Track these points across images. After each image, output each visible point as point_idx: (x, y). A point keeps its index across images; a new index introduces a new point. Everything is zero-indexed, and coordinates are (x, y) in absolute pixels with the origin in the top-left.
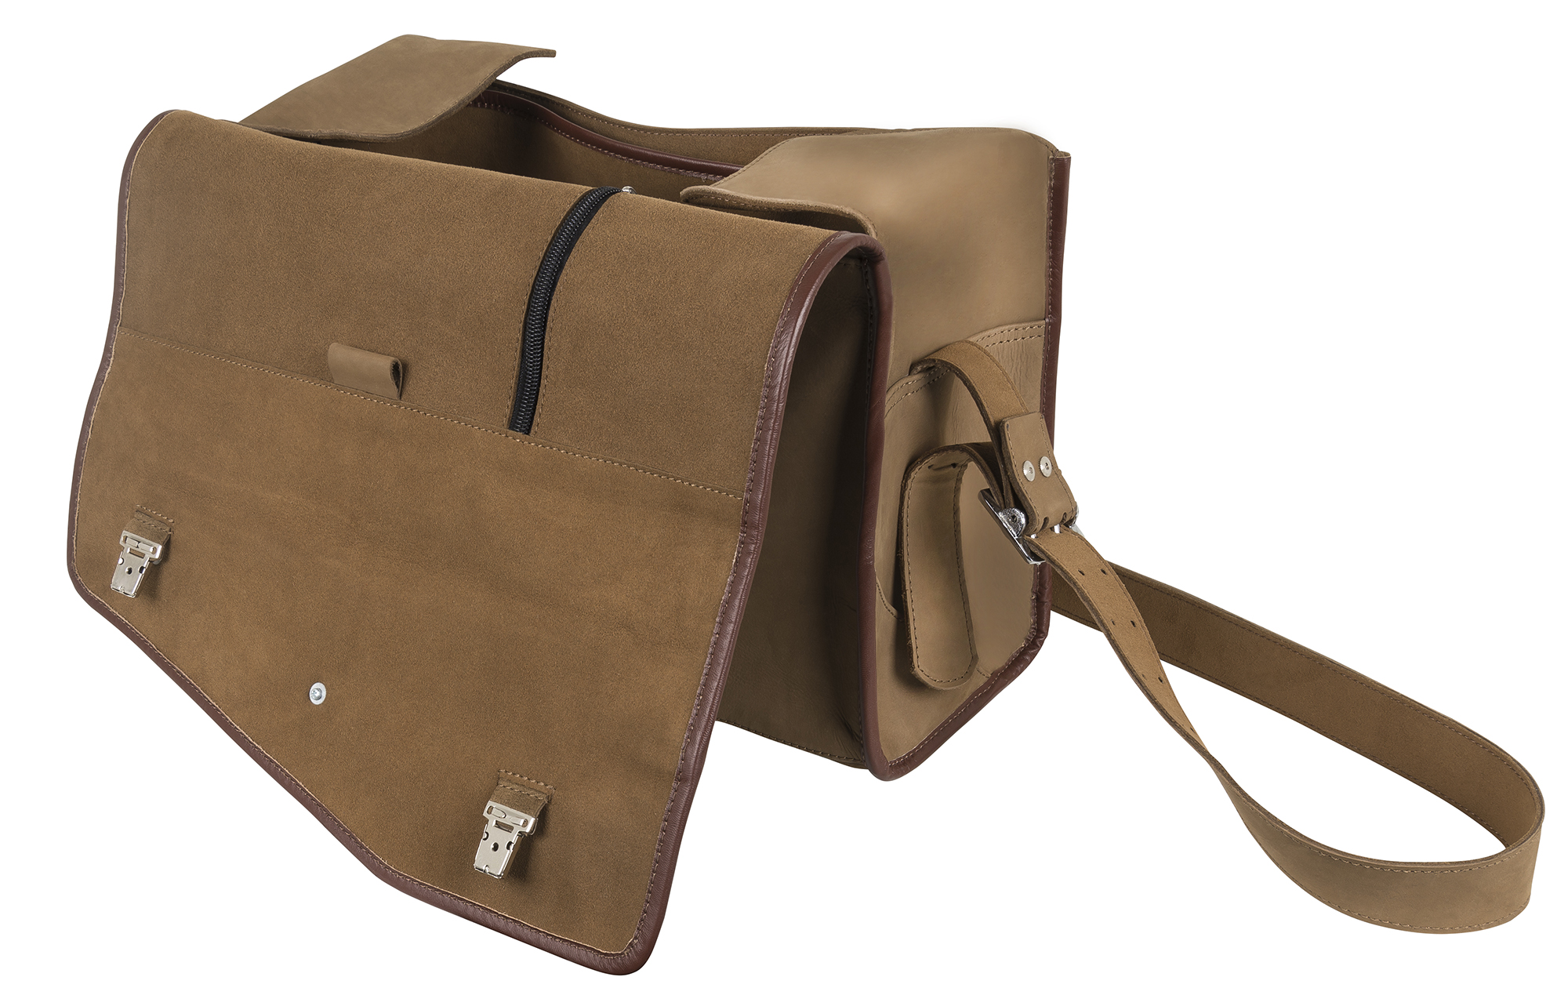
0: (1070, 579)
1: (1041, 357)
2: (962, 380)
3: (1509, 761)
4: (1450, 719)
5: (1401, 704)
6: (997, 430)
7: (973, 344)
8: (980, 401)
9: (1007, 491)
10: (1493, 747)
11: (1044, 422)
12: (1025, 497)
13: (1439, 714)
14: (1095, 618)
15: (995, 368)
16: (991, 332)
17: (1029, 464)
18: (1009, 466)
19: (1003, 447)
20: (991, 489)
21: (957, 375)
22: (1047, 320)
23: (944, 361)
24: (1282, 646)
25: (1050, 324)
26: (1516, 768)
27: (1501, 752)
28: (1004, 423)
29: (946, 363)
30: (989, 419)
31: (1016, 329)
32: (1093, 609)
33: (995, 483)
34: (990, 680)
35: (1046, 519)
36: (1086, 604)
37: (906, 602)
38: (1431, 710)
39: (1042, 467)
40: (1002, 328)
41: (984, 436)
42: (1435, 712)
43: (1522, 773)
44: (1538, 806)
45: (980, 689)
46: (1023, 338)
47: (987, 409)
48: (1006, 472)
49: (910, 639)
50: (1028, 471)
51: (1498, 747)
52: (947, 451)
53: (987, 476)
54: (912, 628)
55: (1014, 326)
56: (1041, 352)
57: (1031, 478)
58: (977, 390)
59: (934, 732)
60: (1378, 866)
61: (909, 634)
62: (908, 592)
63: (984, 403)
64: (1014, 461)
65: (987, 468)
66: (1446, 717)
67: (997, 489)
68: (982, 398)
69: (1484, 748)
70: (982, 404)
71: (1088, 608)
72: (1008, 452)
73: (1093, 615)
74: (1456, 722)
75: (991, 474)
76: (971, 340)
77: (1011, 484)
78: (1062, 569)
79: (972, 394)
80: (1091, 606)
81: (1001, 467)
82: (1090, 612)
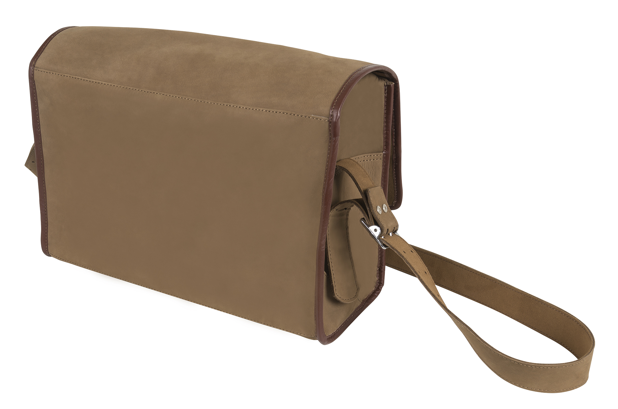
0: (401, 255)
1: (381, 168)
2: (348, 174)
3: (576, 320)
4: (550, 304)
5: (529, 298)
6: (365, 193)
7: (352, 160)
8: (357, 182)
9: (371, 218)
10: (569, 314)
11: (383, 190)
12: (379, 220)
13: (545, 302)
14: (412, 271)
15: (361, 169)
16: (360, 156)
17: (379, 207)
18: (371, 208)
19: (368, 200)
20: (365, 218)
21: (346, 172)
22: (384, 152)
23: (340, 166)
24: (479, 275)
25: (385, 154)
26: (580, 323)
27: (572, 317)
28: (368, 190)
29: (341, 167)
30: (361, 189)
31: (370, 156)
32: (411, 267)
33: (366, 215)
34: (362, 303)
35: (388, 229)
36: (408, 265)
37: (330, 267)
38: (542, 300)
39: (384, 209)
40: (364, 155)
41: (359, 196)
42: (544, 301)
43: (582, 325)
44: (591, 338)
45: (359, 307)
46: (373, 160)
47: (359, 185)
48: (370, 211)
49: (332, 282)
50: (379, 210)
51: (571, 314)
52: (345, 203)
53: (363, 212)
54: (333, 278)
55: (370, 154)
56: (381, 166)
57: (380, 212)
58: (355, 178)
59: (342, 324)
60: (538, 366)
61: (332, 281)
62: (330, 263)
63: (358, 183)
64: (374, 206)
65: (363, 209)
66: (548, 303)
67: (367, 218)
68: (357, 181)
69: (565, 315)
70: (357, 183)
71: (409, 267)
72: (371, 202)
73: (412, 270)
74: (553, 305)
75: (364, 212)
76: (351, 158)
77: (372, 215)
78: (397, 251)
79: (353, 180)
80: (411, 266)
81: (368, 208)
82: (410, 268)
